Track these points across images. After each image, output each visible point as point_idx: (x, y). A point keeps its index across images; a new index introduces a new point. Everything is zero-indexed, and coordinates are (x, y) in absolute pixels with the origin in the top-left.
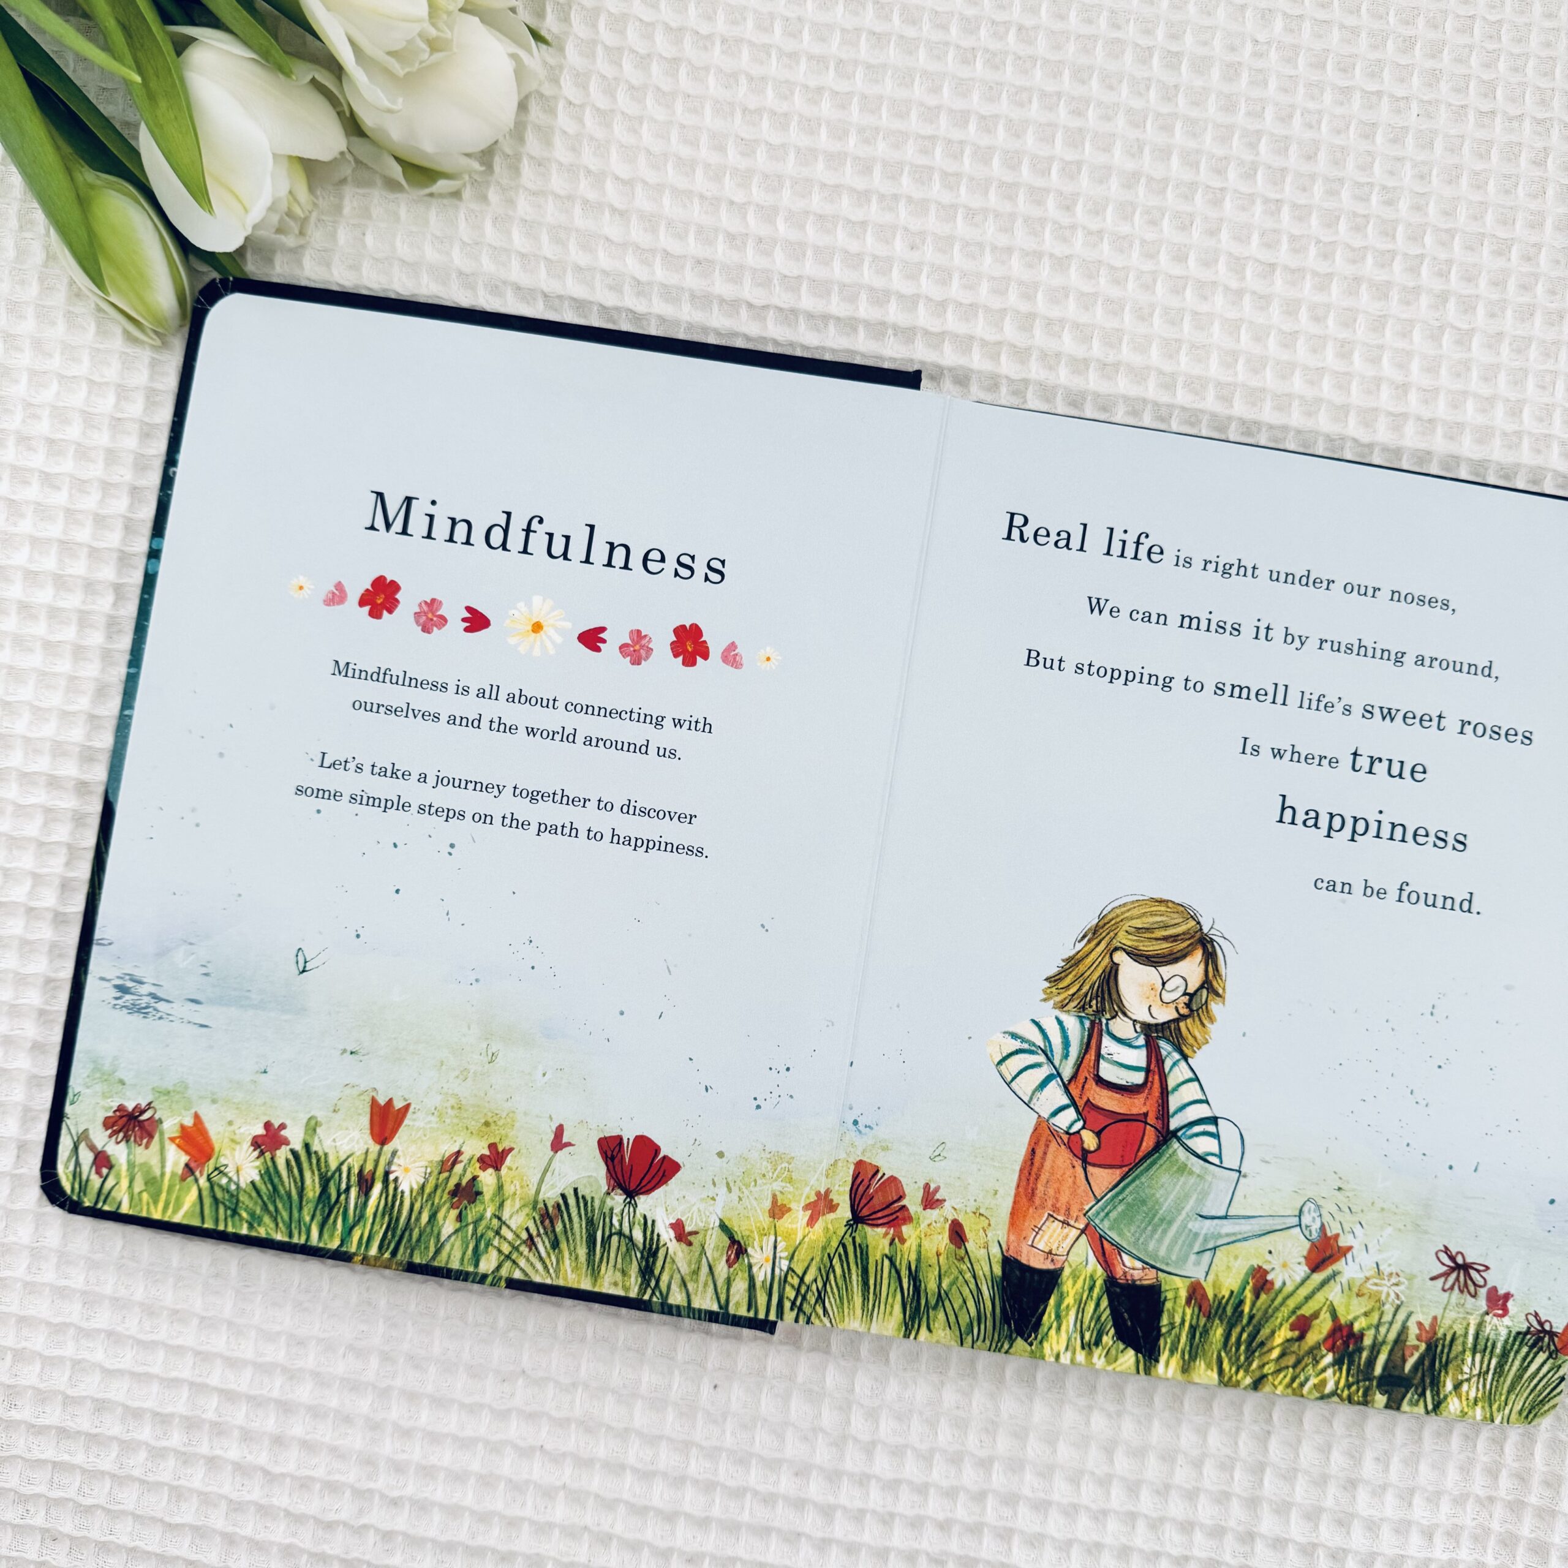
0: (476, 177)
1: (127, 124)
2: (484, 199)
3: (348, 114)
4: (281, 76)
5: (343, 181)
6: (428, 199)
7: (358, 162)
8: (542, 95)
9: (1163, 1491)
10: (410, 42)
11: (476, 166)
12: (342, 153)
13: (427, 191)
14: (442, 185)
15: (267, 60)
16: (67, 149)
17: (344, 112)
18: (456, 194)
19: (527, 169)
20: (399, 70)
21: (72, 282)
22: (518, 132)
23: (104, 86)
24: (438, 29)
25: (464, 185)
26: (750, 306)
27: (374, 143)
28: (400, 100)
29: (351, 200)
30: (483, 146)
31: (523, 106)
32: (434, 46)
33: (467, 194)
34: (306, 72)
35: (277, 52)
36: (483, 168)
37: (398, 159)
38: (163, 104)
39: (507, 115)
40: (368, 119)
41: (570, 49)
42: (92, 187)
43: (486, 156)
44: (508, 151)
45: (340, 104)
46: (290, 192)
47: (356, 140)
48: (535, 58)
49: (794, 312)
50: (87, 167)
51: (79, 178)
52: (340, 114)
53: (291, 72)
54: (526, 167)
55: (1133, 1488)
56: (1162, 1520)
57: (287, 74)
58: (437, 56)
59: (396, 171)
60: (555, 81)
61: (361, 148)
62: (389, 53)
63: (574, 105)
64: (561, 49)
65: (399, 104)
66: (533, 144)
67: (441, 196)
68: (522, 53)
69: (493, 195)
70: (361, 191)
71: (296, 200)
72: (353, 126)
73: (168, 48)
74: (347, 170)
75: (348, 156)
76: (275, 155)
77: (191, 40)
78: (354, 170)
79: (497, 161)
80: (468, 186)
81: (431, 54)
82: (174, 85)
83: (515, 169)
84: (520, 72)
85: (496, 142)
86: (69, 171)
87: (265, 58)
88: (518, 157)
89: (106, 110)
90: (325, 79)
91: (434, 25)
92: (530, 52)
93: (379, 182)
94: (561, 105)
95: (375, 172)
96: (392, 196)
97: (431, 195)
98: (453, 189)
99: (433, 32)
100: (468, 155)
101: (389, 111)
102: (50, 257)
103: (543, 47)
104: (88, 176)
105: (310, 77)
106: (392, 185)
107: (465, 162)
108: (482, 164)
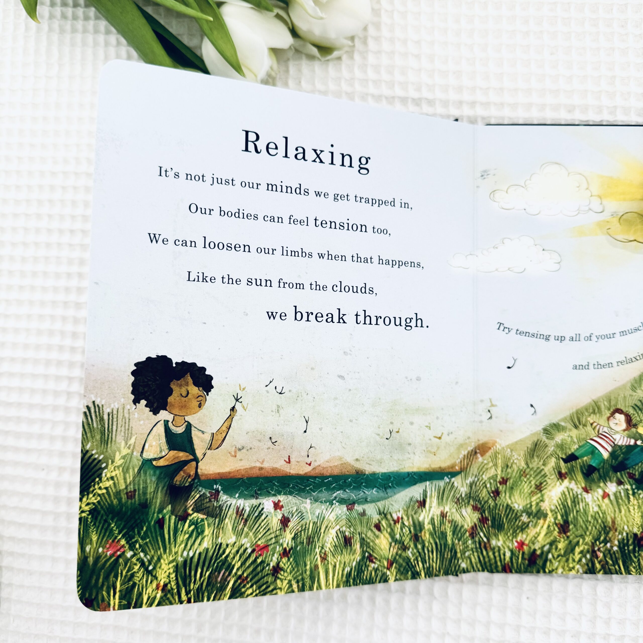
0: (348, 49)
2: (352, 58)
4: (264, 12)
5: (288, 59)
6: (327, 62)
7: (296, 50)
11: (350, 43)
12: (290, 46)
14: (336, 54)
18: (339, 58)
19: (371, 43)
22: (365, 28)
25: (343, 53)
27: (303, 39)
29: (292, 67)
30: (350, 35)
33: (344, 57)
34: (274, 11)
37: (316, 46)
43: (352, 38)
44: (361, 37)
45: (289, 24)
47: (296, 40)
52: (289, 28)
59: (315, 51)
61: (299, 43)
65: (323, 15)
66: (372, 31)
67: (332, 59)
69: (357, 56)
70: (296, 63)
71: (272, 69)
72: (294, 32)
73: (216, 7)
74: (291, 54)
75: (293, 48)
77: (224, 3)
78: (293, 54)
79: (356, 40)
80: (345, 54)
83: (366, 43)
88: (366, 38)
93: (304, 57)
95: (303, 53)
100: (347, 38)
101: (322, 18)
105: (275, 13)
106: (311, 57)
107: (345, 41)
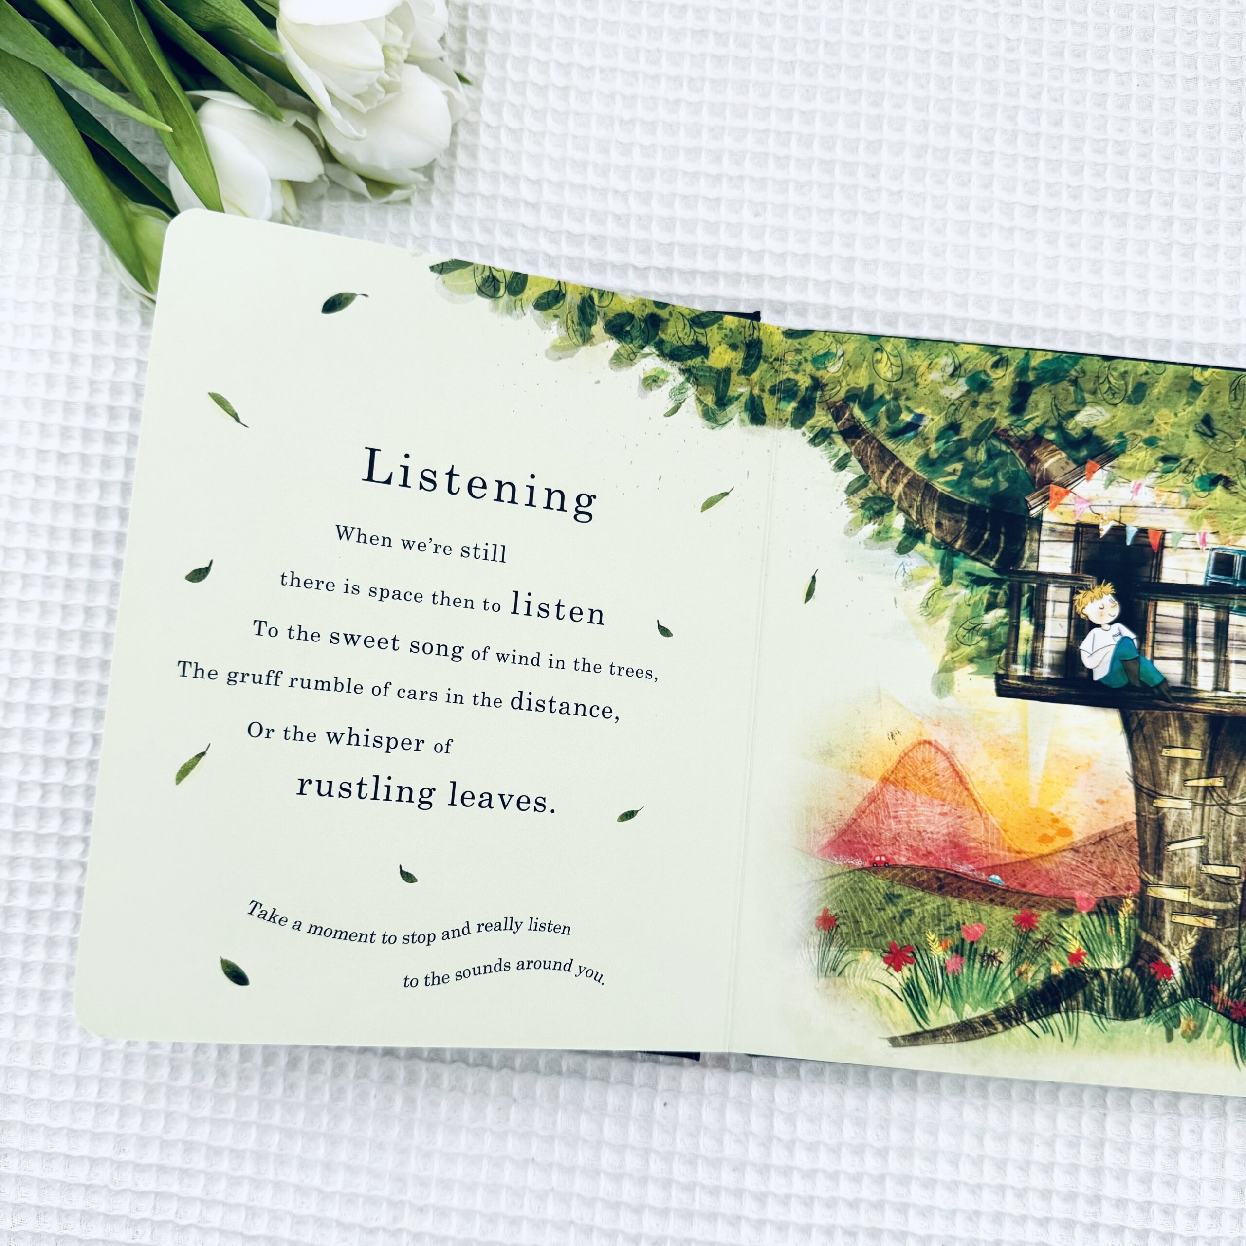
0: (422, 187)
1: (157, 168)
2: (428, 202)
3: (323, 146)
4: (272, 119)
5: (321, 197)
6: (387, 206)
7: (333, 182)
8: (467, 122)
9: (1025, 1167)
10: (371, 86)
11: (422, 177)
12: (320, 176)
13: (384, 200)
14: (396, 194)
15: (261, 109)
16: (115, 188)
17: (320, 145)
18: (407, 201)
19: (460, 179)
20: (363, 108)
21: (122, 288)
22: (451, 151)
23: (137, 140)
24: (390, 76)
25: (413, 194)
26: (635, 268)
27: (344, 166)
28: (364, 131)
29: (327, 209)
30: (424, 163)
31: (454, 132)
32: (388, 88)
33: (415, 200)
34: (290, 118)
35: (270, 104)
36: (427, 180)
37: (363, 178)
38: (186, 148)
39: (445, 138)
40: (339, 147)
41: (487, 87)
42: (135, 214)
43: (428, 170)
44: (444, 165)
45: (318, 140)
46: (284, 209)
47: (330, 166)
48: (462, 92)
49: (669, 270)
50: (131, 201)
51: (124, 207)
52: (317, 147)
53: (282, 116)
54: (459, 177)
55: (1001, 1165)
56: (1025, 1190)
57: (278, 118)
58: (390, 96)
59: (362, 186)
60: (476, 110)
61: (335, 172)
62: (357, 96)
63: (492, 127)
64: (479, 87)
65: (364, 133)
66: (462, 158)
67: (395, 203)
68: (453, 91)
69: (435, 200)
70: (334, 204)
71: (288, 214)
72: (327, 154)
73: (188, 107)
74: (323, 189)
75: (325, 179)
76: (272, 180)
77: (205, 100)
78: (329, 189)
79: (437, 173)
80: (416, 194)
81: (386, 95)
82: (194, 134)
83: (450, 179)
84: (452, 103)
85: (434, 160)
86: (118, 204)
87: (261, 108)
88: (452, 169)
89: (141, 158)
90: (305, 121)
91: (386, 72)
92: (456, 88)
93: (348, 195)
94: (482, 128)
95: (344, 188)
96: (358, 205)
97: (388, 203)
98: (404, 197)
99: (387, 78)
100: (415, 170)
101: (357, 139)
102: (105, 270)
103: (466, 85)
104: (132, 207)
105: (293, 121)
106: (358, 197)
107: (412, 175)
108: (426, 176)
